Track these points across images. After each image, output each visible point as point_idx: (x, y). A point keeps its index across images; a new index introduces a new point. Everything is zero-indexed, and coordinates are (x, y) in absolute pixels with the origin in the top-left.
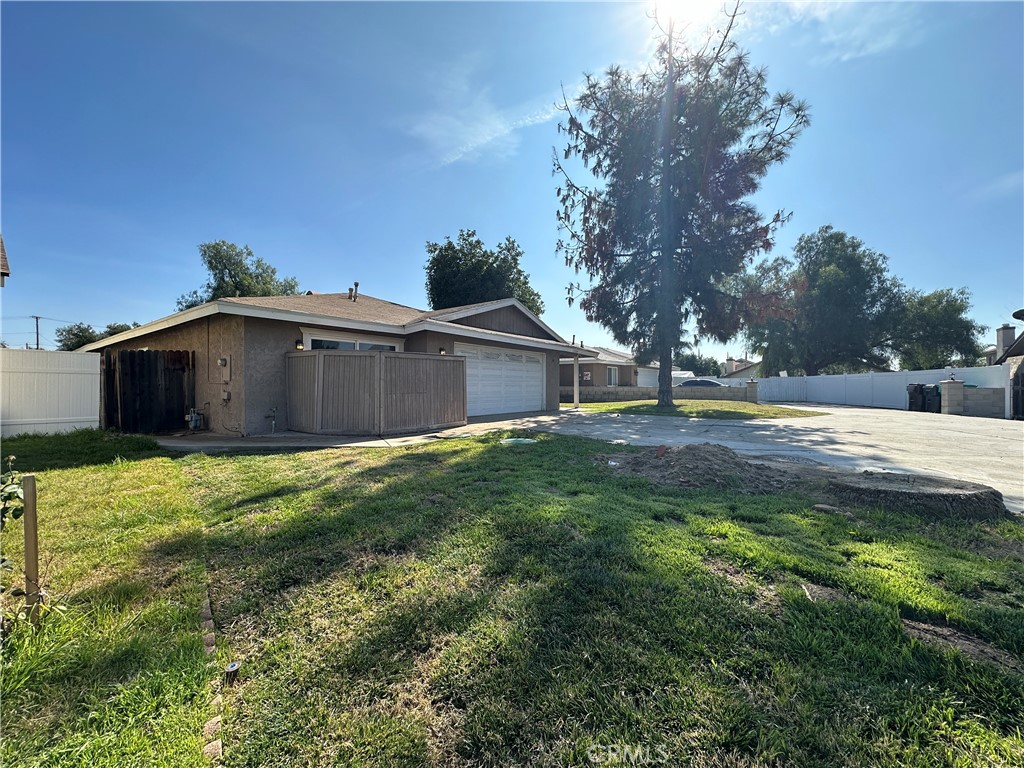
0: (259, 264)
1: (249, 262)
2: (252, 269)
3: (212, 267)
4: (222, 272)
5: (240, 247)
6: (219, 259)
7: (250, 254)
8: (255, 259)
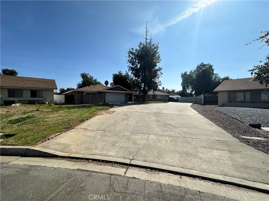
0: (90, 76)
1: (89, 76)
2: (89, 77)
3: (82, 78)
4: (84, 78)
5: (87, 73)
6: (84, 76)
7: (89, 75)
8: (90, 75)
